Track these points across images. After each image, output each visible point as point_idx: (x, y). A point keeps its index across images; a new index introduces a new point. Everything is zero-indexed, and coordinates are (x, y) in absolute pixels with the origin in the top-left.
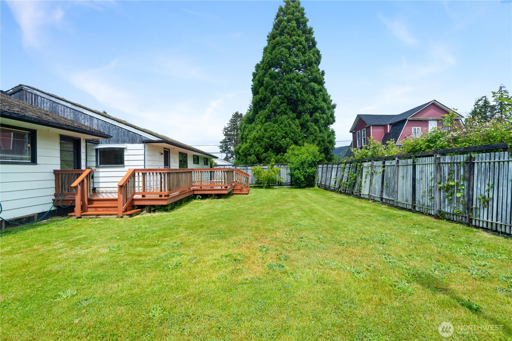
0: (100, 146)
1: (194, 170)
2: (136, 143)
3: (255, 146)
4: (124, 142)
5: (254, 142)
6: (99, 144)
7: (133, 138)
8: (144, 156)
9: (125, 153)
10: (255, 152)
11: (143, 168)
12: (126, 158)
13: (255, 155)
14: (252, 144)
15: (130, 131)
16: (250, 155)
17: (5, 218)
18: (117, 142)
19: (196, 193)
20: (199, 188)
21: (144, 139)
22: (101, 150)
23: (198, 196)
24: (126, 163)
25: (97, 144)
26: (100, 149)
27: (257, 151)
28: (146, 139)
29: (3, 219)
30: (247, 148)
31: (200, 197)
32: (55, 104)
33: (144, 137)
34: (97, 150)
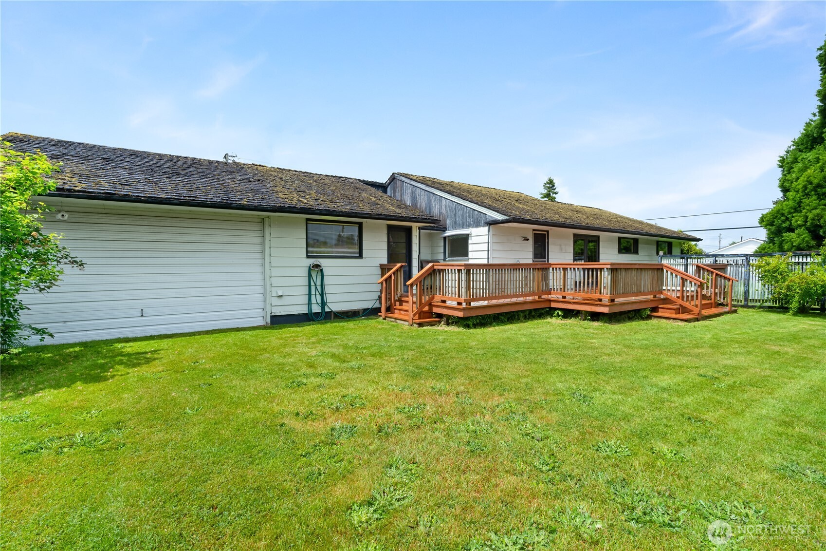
0: (448, 233)
1: (553, 266)
2: (481, 226)
3: (808, 205)
4: (468, 226)
5: (807, 195)
6: (446, 230)
7: (477, 219)
8: (487, 244)
9: (470, 242)
10: (806, 222)
11: (485, 262)
12: (471, 248)
13: (807, 229)
14: (800, 202)
15: (475, 210)
16: (791, 230)
17: (333, 310)
18: (462, 227)
19: (553, 305)
20: (560, 298)
21: (489, 219)
22: (450, 238)
23: (558, 311)
24: (470, 255)
25: (444, 231)
26: (449, 236)
27: (813, 219)
28: (491, 219)
29: (332, 311)
30: (783, 215)
31: (560, 313)
32: (415, 188)
33: (489, 216)
34: (445, 238)
